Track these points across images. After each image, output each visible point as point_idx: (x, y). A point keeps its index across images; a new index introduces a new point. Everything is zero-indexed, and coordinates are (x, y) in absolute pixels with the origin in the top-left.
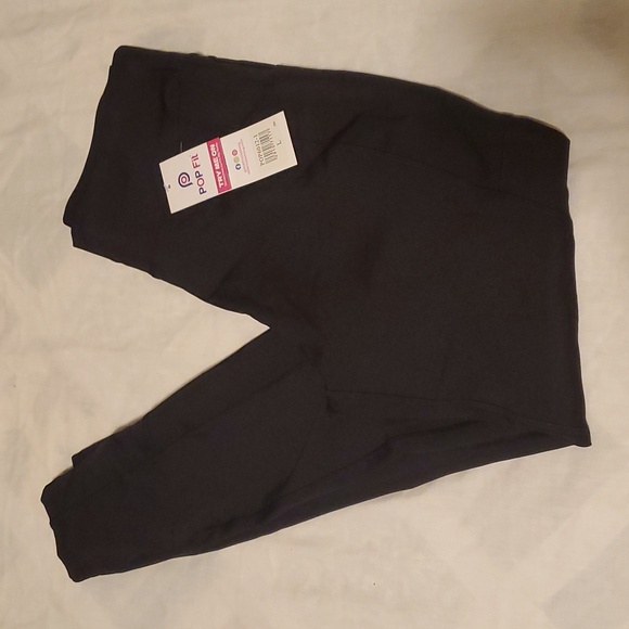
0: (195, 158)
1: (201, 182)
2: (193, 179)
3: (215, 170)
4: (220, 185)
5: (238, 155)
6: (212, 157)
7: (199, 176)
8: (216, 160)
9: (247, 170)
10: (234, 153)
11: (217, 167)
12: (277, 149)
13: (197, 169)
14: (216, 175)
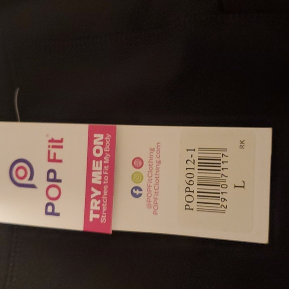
0: (57, 143)
1: (53, 192)
2: (40, 179)
3: (89, 184)
4: (92, 216)
5: (144, 170)
6: (90, 158)
7: (53, 179)
8: (97, 166)
9: (153, 206)
10: (137, 163)
11: (97, 179)
12: (231, 194)
13: (53, 166)
14: (88, 193)
